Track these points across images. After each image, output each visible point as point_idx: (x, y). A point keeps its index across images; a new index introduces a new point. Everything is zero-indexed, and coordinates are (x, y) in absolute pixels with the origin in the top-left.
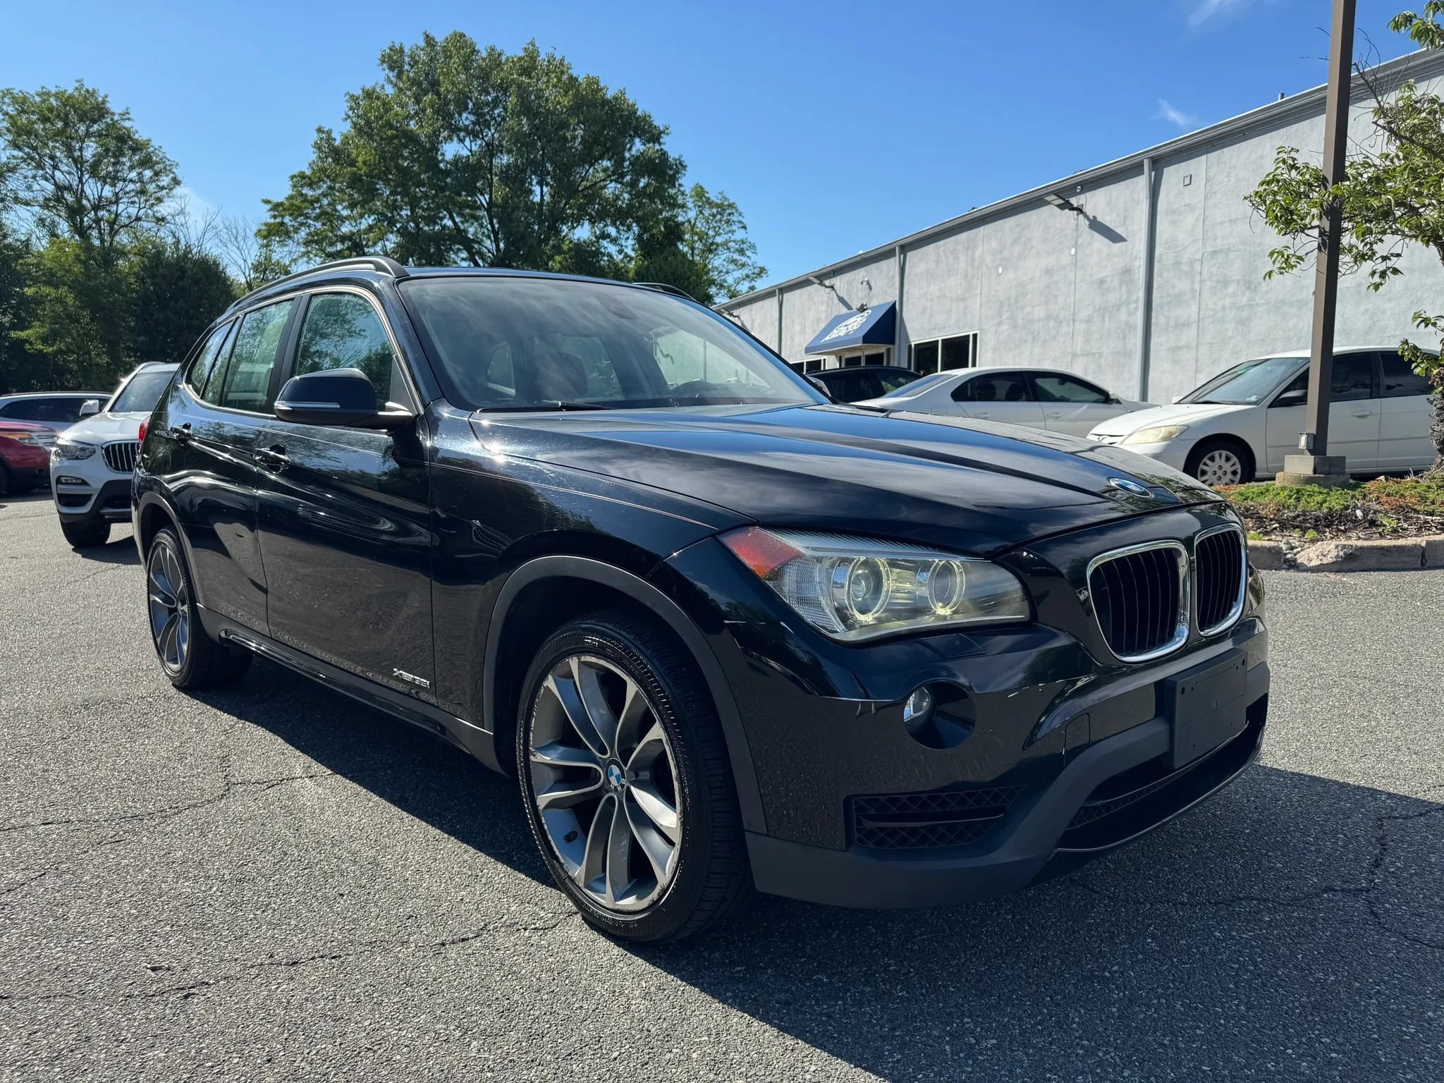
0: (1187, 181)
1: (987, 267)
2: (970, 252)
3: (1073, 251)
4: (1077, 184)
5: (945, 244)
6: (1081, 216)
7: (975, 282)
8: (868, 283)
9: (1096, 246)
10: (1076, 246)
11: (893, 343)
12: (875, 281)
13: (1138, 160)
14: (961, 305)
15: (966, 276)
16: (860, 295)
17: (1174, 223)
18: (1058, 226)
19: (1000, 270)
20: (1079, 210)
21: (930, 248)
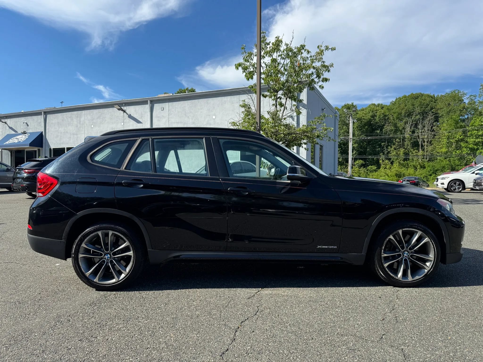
0: (162, 109)
1: (86, 124)
2: (78, 119)
3: (122, 124)
4: (124, 103)
5: (66, 115)
6: (125, 113)
7: (81, 129)
8: (26, 123)
9: (131, 123)
10: (124, 122)
11: (42, 147)
12: (30, 123)
13: (146, 100)
14: (75, 136)
15: (77, 126)
16: (22, 127)
17: (159, 120)
18: (116, 115)
19: (92, 126)
20: (124, 111)
21: (59, 115)
